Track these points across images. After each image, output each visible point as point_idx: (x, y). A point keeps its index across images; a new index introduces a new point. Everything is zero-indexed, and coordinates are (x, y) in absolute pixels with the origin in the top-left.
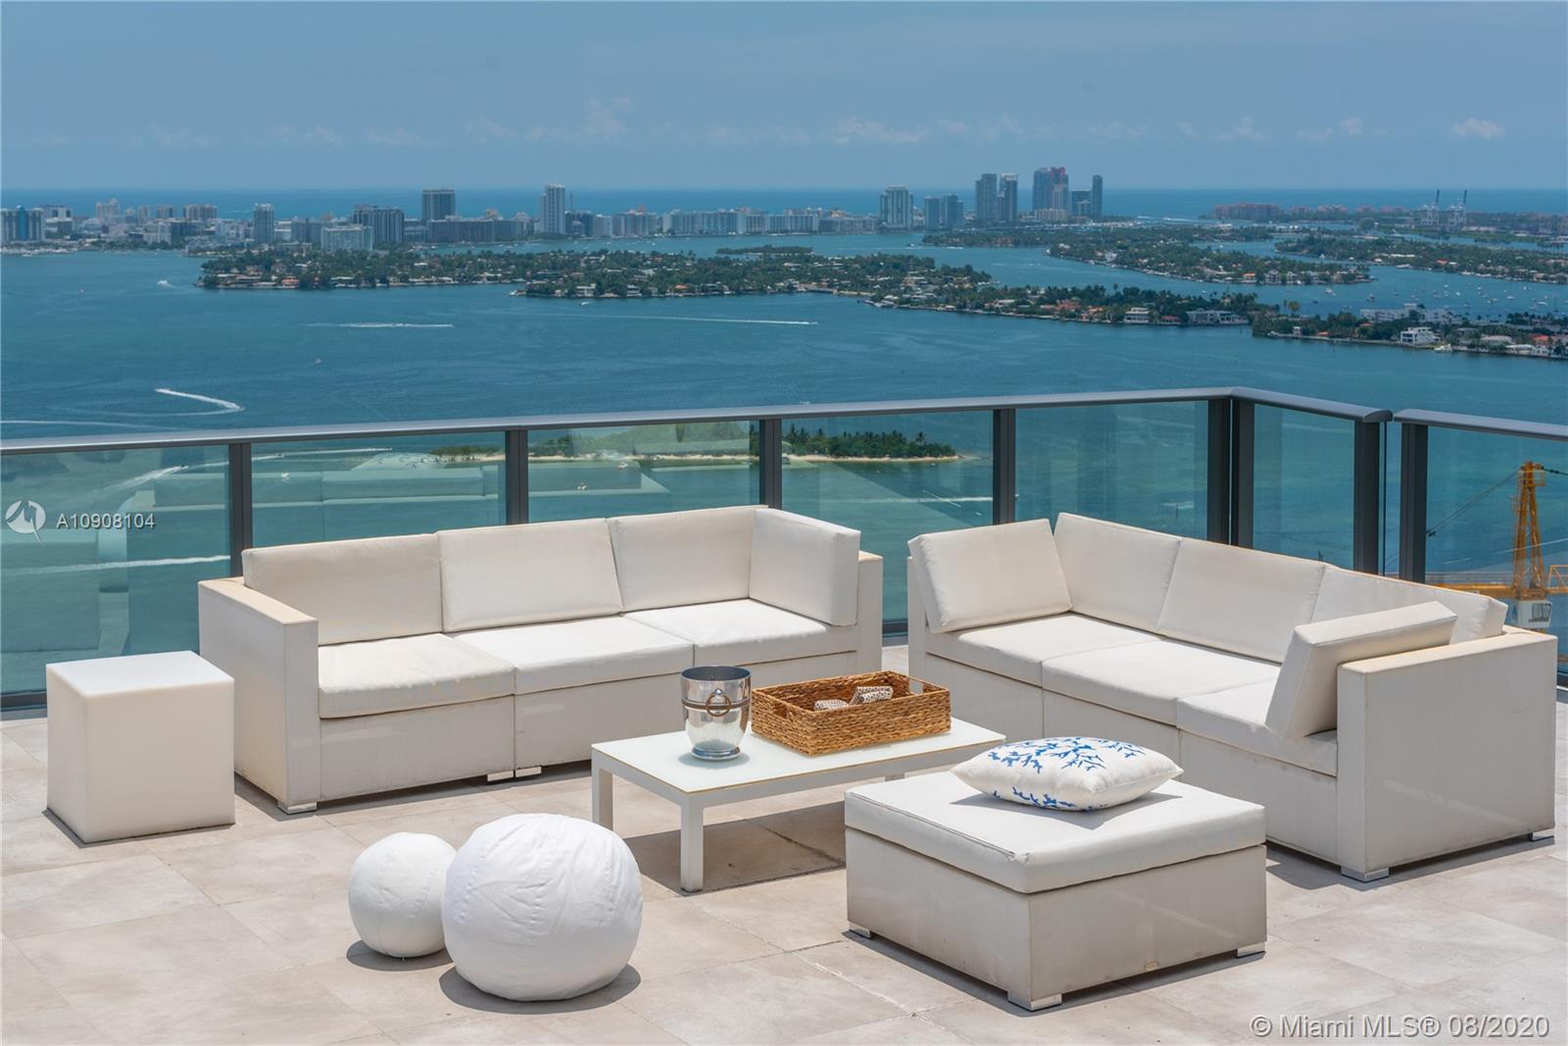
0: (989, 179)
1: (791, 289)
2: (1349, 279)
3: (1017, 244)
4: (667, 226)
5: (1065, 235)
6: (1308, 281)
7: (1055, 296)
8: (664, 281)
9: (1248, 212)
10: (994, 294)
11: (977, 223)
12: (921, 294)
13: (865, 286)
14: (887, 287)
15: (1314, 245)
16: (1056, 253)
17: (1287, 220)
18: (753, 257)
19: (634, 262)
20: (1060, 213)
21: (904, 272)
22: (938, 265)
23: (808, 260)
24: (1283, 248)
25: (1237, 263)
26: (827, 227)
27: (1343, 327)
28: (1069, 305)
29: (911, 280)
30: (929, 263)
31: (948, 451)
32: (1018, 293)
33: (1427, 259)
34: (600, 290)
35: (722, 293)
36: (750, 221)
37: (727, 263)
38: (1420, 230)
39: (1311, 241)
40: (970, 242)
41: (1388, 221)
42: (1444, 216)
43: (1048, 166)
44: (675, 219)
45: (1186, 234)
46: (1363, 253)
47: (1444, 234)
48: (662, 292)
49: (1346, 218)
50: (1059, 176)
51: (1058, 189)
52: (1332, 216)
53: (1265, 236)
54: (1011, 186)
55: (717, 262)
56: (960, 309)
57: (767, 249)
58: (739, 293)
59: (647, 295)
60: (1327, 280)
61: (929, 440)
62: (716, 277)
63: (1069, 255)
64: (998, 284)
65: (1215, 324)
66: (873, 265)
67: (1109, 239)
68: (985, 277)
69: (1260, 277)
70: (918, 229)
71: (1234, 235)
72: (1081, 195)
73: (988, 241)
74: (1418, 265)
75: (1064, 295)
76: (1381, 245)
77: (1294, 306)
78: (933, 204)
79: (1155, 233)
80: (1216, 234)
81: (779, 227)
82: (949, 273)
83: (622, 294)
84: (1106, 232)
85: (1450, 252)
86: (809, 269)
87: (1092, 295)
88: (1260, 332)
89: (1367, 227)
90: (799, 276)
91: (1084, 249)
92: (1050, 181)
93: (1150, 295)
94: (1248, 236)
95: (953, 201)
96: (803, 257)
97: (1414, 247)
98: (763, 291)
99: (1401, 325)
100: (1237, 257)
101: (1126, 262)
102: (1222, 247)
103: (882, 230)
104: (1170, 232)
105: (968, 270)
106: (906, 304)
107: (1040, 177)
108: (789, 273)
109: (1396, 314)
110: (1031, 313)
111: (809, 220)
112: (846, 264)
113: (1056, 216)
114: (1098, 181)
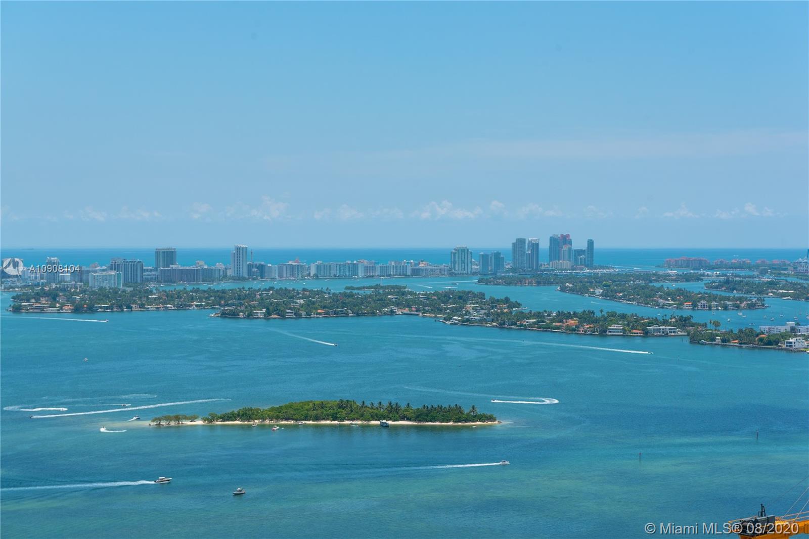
0: (520, 242)
1: (392, 313)
2: (752, 306)
3: (538, 283)
4: (313, 272)
5: (569, 278)
6: (725, 308)
7: (563, 316)
8: (310, 307)
9: (687, 264)
10: (523, 316)
11: (513, 270)
12: (476, 316)
13: (440, 311)
14: (455, 311)
15: (729, 284)
16: (563, 289)
17: (712, 268)
18: (369, 292)
19: (289, 295)
20: (566, 263)
21: (465, 301)
22: (487, 297)
23: (403, 294)
24: (709, 286)
25: (681, 296)
26: (416, 272)
27: (748, 338)
28: (572, 322)
29: (470, 307)
30: (482, 296)
31: (491, 418)
32: (539, 315)
33: (801, 293)
34: (268, 313)
35: (347, 315)
36: (367, 269)
37: (351, 295)
38: (797, 275)
39: (727, 282)
40: (509, 282)
41: (776, 269)
43: (558, 233)
44: (318, 267)
45: (648, 277)
46: (761, 290)
48: (308, 314)
49: (750, 267)
50: (566, 239)
51: (565, 248)
52: (741, 266)
53: (698, 278)
54: (535, 246)
55: (345, 295)
56: (501, 326)
57: (377, 287)
58: (358, 315)
59: (298, 316)
60: (738, 307)
61: (479, 411)
62: (344, 305)
63: (572, 291)
64: (526, 309)
65: (666, 335)
66: (446, 297)
67: (597, 281)
68: (518, 305)
69: (695, 306)
70: (475, 274)
71: (678, 278)
72: (580, 252)
73: (520, 281)
74: (796, 297)
75: (569, 316)
76: (773, 285)
77: (717, 324)
78: (485, 258)
79: (627, 276)
80: (666, 277)
81: (385, 273)
82: (494, 302)
83: (283, 316)
84: (596, 276)
86: (404, 299)
87: (587, 317)
88: (695, 340)
89: (763, 273)
90: (398, 305)
91: (582, 287)
92: (560, 243)
93: (623, 317)
94: (687, 278)
95: (498, 257)
96: (400, 291)
97: (793, 286)
98: (374, 314)
99: (785, 336)
100: (680, 292)
101: (609, 295)
103: (452, 275)
104: (638, 277)
105: (507, 300)
106: (465, 322)
107: (554, 241)
108: (391, 302)
109: (782, 329)
110: (547, 329)
111: (404, 268)
112: (428, 297)
113: (565, 265)
114: (591, 243)
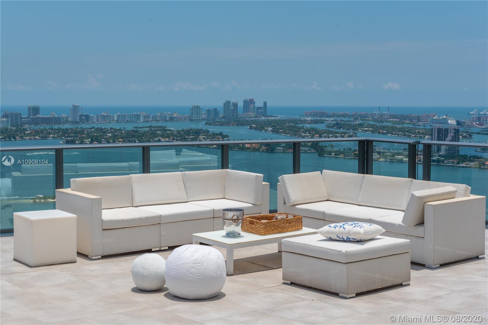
0: (228, 103)
1: (159, 141)
2: (351, 137)
3: (238, 125)
4: (115, 118)
5: (254, 122)
8: (115, 138)
9: (316, 114)
11: (224, 118)
13: (186, 139)
14: (193, 140)
15: (338, 125)
16: (251, 128)
17: (329, 116)
18: (146, 129)
19: (103, 131)
20: (252, 114)
21: (199, 134)
22: (211, 132)
23: (165, 130)
24: (328, 126)
25: (313, 132)
26: (172, 119)
28: (256, 146)
29: (201, 137)
30: (208, 131)
33: (376, 130)
34: (92, 141)
35: (135, 142)
36: (145, 117)
37: (137, 131)
38: (374, 120)
39: (337, 124)
40: (222, 124)
41: (363, 117)
42: (381, 116)
43: (248, 98)
44: (118, 116)
45: (296, 121)
46: (355, 128)
47: (382, 122)
48: (114, 142)
49: (349, 116)
50: (252, 101)
51: (252, 106)
52: (344, 116)
53: (322, 122)
54: (235, 105)
55: (133, 131)
57: (151, 127)
59: (109, 142)
60: (343, 137)
62: (133, 136)
63: (255, 129)
65: (306, 152)
66: (188, 132)
67: (269, 123)
68: (227, 136)
69: (320, 136)
70: (204, 120)
71: (312, 122)
72: (259, 108)
73: (227, 124)
74: (373, 132)
76: (360, 125)
77: (333, 146)
78: (209, 111)
79: (285, 121)
80: (305, 122)
81: (155, 119)
82: (214, 135)
83: (100, 143)
84: (268, 120)
85: (384, 128)
86: (166, 134)
88: (321, 155)
89: (356, 119)
90: (162, 136)
91: (261, 127)
92: (249, 103)
94: (316, 122)
95: (215, 110)
96: (164, 129)
97: (372, 126)
98: (149, 141)
100: (313, 129)
101: (275, 131)
102: (309, 126)
103: (191, 120)
104: (290, 121)
105: (221, 134)
107: (245, 102)
108: (158, 135)
110: (243, 149)
111: (165, 117)
112: (178, 132)
113: (251, 115)
114: (265, 103)
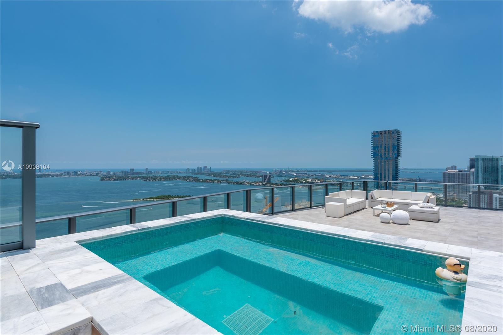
0: (199, 167)
1: (176, 180)
2: (238, 178)
3: (202, 174)
4: (161, 172)
5: (207, 173)
6: (233, 178)
7: (207, 180)
8: (161, 179)
9: (226, 171)
10: (199, 180)
11: (197, 172)
12: (191, 180)
13: (185, 179)
14: (187, 179)
15: (234, 174)
16: (206, 175)
17: (231, 171)
18: (172, 176)
19: (157, 177)
20: (206, 171)
21: (189, 177)
22: (193, 177)
23: (178, 176)
24: (230, 174)
25: (225, 176)
26: (180, 173)
27: (238, 183)
28: (208, 181)
29: (190, 178)
30: (192, 176)
32: (202, 180)
33: (245, 175)
34: (153, 180)
35: (168, 180)
36: (171, 172)
37: (169, 177)
38: (245, 172)
39: (233, 174)
40: (197, 174)
41: (241, 172)
42: (247, 171)
44: (162, 172)
45: (220, 173)
46: (239, 175)
47: (247, 173)
48: (161, 180)
49: (237, 171)
50: (206, 167)
51: (206, 168)
52: (235, 171)
53: (229, 173)
54: (201, 168)
55: (167, 177)
56: (196, 182)
57: (173, 175)
58: (170, 180)
59: (159, 180)
60: (235, 178)
62: (167, 178)
63: (208, 175)
64: (200, 179)
65: (224, 183)
66: (186, 177)
67: (212, 174)
68: (199, 178)
69: (228, 178)
70: (191, 173)
71: (225, 173)
72: (209, 169)
73: (199, 174)
74: (244, 176)
75: (208, 180)
76: (240, 174)
77: (232, 181)
78: (192, 170)
79: (217, 173)
80: (223, 173)
81: (174, 172)
82: (194, 177)
83: (156, 181)
84: (212, 173)
85: (248, 175)
86: (178, 177)
87: (210, 180)
88: (229, 183)
89: (239, 172)
90: (177, 178)
91: (209, 175)
92: (205, 167)
93: (217, 180)
94: (227, 173)
95: (194, 170)
96: (177, 176)
97: (244, 174)
98: (173, 180)
99: (243, 182)
101: (214, 176)
102: (225, 174)
103: (186, 173)
104: (219, 173)
105: (197, 177)
106: (190, 181)
107: (204, 167)
109: (243, 181)
110: (204, 182)
111: (178, 172)
112: (182, 177)
114: (210, 167)
